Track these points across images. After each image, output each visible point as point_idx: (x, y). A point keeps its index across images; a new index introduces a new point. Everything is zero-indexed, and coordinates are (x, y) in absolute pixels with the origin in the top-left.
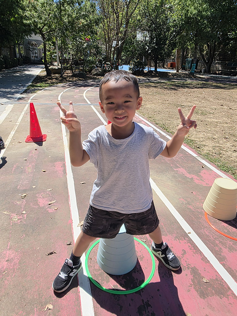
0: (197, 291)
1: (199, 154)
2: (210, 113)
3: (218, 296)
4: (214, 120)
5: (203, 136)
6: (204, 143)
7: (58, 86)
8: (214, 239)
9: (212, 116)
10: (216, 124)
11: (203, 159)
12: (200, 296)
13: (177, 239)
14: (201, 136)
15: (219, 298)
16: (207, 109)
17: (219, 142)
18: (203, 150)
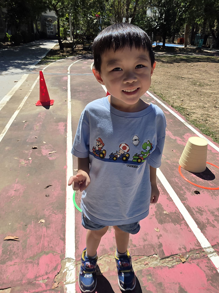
0: (157, 219)
1: (187, 120)
2: (207, 85)
3: (173, 223)
4: (209, 91)
5: (195, 105)
6: (194, 111)
7: (69, 58)
8: (181, 185)
9: (208, 87)
10: (210, 94)
11: (190, 124)
12: (159, 223)
14: (193, 104)
15: (174, 225)
16: (206, 82)
17: (208, 111)
18: (191, 117)
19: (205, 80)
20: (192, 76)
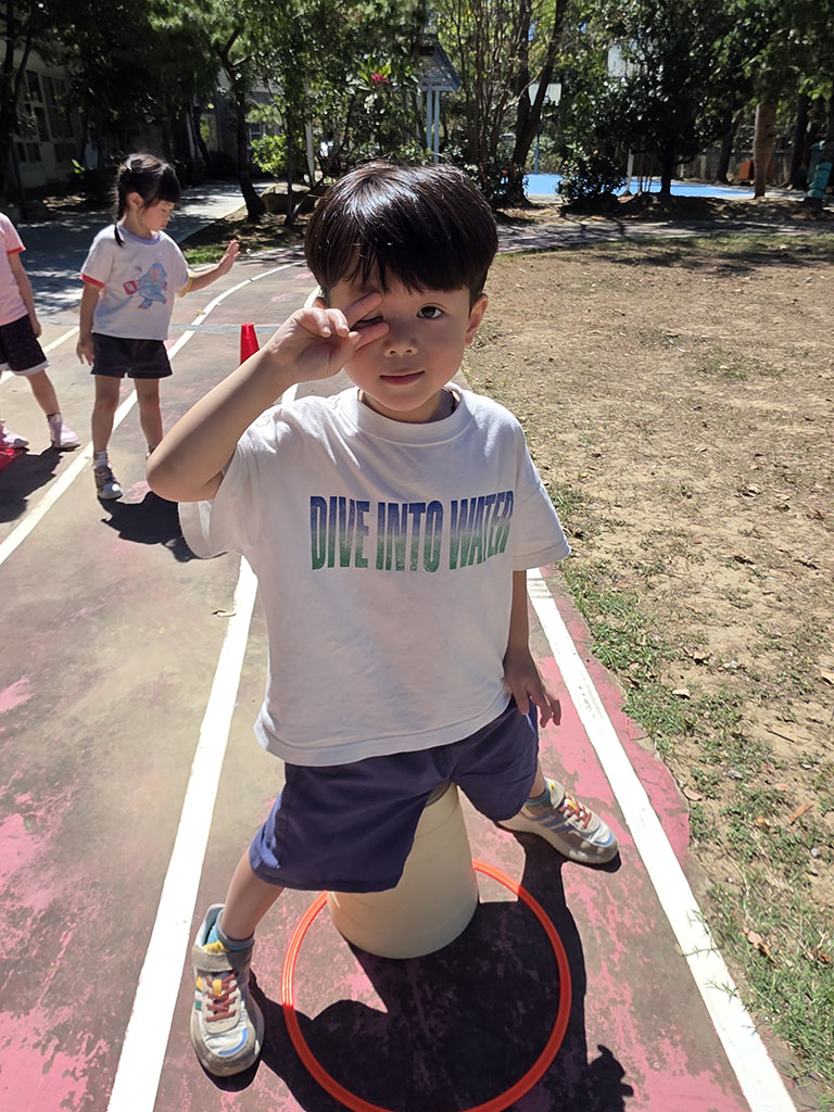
1: (556, 568)
2: (766, 372)
4: (758, 404)
5: (646, 479)
6: (622, 514)
7: (252, 258)
9: (763, 385)
10: (754, 421)
11: (555, 591)
13: (56, 1042)
14: (642, 478)
16: (769, 356)
17: (693, 514)
18: (591, 547)
19: (767, 346)
20: (720, 331)
